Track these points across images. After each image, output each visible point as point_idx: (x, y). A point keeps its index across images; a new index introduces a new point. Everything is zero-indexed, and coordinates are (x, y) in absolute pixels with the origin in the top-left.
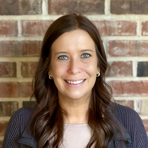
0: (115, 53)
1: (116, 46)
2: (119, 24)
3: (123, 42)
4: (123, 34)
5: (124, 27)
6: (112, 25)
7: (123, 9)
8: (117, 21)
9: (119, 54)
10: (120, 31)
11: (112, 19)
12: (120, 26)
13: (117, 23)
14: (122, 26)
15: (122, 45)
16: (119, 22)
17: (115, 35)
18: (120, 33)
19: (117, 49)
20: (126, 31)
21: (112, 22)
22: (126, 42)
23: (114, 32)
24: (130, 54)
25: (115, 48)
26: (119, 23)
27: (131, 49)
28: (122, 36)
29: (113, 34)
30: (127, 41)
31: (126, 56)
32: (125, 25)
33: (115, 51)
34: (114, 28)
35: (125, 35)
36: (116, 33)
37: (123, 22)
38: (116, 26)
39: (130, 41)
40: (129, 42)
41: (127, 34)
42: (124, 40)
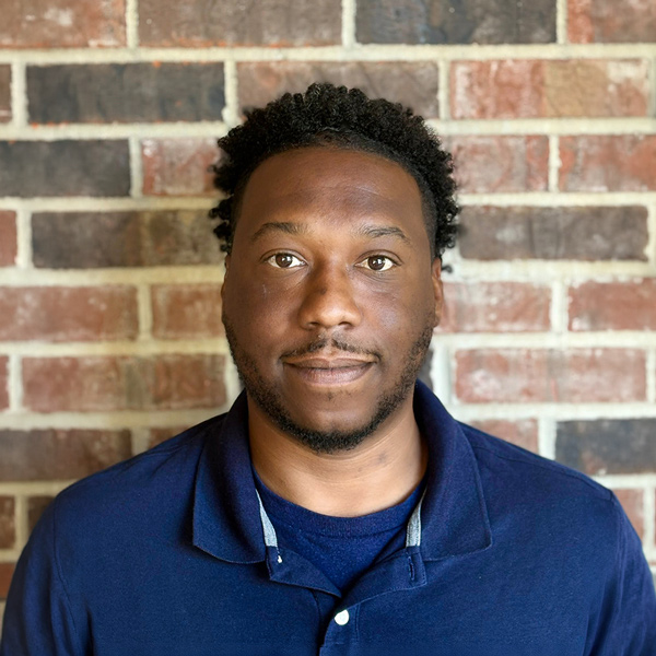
0: (478, 391)
1: (479, 367)
2: (489, 293)
3: (504, 353)
4: (504, 326)
5: (508, 304)
6: (464, 297)
7: (503, 244)
8: (483, 283)
9: (490, 396)
10: (493, 317)
11: (466, 278)
12: (494, 301)
13: (485, 289)
14: (501, 301)
15: (500, 364)
16: (490, 285)
17: (476, 331)
18: (494, 323)
19: (485, 378)
20: (515, 319)
21: (467, 286)
22: (513, 354)
23: (473, 321)
24: (529, 394)
25: (478, 375)
26: (489, 288)
27: (531, 377)
28: (501, 332)
29: (469, 327)
30: (519, 349)
31: (516, 401)
32: (511, 296)
33: (477, 385)
34: (473, 310)
35: (511, 332)
36: (481, 324)
37: (504, 285)
38: (478, 299)
39: (529, 351)
40: (524, 353)
41: (518, 326)
42: (508, 349)
